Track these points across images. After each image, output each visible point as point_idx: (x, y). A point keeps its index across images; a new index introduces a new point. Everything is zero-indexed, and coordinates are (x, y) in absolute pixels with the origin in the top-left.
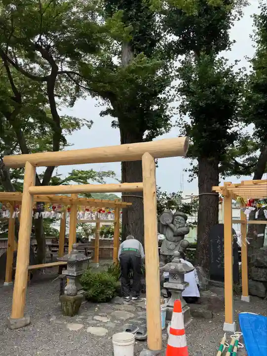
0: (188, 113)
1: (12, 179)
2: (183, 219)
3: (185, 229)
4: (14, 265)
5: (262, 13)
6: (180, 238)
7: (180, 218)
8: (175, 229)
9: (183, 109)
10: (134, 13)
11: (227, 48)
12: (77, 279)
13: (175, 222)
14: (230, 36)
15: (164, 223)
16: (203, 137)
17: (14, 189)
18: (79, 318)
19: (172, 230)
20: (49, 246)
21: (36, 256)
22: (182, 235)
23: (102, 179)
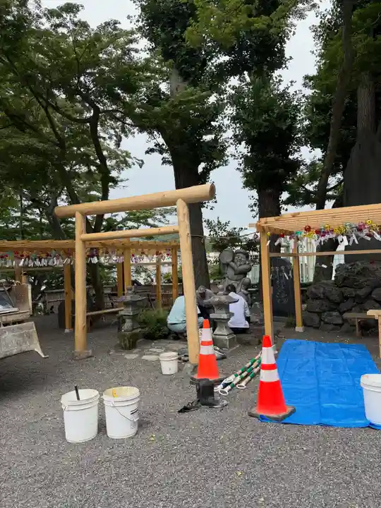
0: (243, 143)
1: (61, 224)
2: (245, 257)
3: (246, 267)
4: (73, 312)
5: (321, 21)
6: (242, 276)
7: (241, 255)
8: (236, 268)
9: (237, 139)
10: (179, 33)
11: (284, 66)
12: (134, 318)
13: (236, 260)
14: (286, 52)
15: (225, 262)
16: (259, 169)
17: (66, 236)
18: (136, 351)
19: (233, 268)
20: (109, 294)
21: (94, 302)
22: (244, 273)
23: (164, 217)
